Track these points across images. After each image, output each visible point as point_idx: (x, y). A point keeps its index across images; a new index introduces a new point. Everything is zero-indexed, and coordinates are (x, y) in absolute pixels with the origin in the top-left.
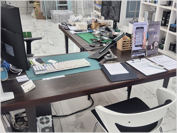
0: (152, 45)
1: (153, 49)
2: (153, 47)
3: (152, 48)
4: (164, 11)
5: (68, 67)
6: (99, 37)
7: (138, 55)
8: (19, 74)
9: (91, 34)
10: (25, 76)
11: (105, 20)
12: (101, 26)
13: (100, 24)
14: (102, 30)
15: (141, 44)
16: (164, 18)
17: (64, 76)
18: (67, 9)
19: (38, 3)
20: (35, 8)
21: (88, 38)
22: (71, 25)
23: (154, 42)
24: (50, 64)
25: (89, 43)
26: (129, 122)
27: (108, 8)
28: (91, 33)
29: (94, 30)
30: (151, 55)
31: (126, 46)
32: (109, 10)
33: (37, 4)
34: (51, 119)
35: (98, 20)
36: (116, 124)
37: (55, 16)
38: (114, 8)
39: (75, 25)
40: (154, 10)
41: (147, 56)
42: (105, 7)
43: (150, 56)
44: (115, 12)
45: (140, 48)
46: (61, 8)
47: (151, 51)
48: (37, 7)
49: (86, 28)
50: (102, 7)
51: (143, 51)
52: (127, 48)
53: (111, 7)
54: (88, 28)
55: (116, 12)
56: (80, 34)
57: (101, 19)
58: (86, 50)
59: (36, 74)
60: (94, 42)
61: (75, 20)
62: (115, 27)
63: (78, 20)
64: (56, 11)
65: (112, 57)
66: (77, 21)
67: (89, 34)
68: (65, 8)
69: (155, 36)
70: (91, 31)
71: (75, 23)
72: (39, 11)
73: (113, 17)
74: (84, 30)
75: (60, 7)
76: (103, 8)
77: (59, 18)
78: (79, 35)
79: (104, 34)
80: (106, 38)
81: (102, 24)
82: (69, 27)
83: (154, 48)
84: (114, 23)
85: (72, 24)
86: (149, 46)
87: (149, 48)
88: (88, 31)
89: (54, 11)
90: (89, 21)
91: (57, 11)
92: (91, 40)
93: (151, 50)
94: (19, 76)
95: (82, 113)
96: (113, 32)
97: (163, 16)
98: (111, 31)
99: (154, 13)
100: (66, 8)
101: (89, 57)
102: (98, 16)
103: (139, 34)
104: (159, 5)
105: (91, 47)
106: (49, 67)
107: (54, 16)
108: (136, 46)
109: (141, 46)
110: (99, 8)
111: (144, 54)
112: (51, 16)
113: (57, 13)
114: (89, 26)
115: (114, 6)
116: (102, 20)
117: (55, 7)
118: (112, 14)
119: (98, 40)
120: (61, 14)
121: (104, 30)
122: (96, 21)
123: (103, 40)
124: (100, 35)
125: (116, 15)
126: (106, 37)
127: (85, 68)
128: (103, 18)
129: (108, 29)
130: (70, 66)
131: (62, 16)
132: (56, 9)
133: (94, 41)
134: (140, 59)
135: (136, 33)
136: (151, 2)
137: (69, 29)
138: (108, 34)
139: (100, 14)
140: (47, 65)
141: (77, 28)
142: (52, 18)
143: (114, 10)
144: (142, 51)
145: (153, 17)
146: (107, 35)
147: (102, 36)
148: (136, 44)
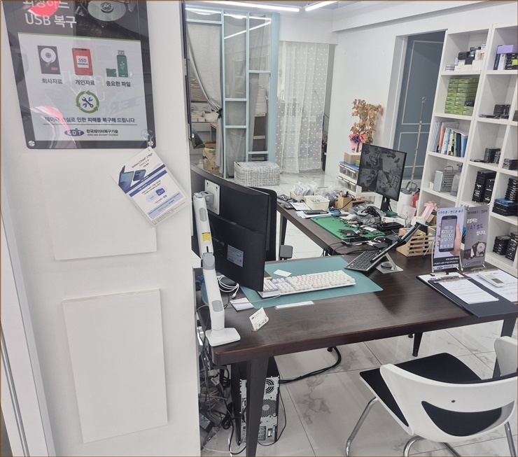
0: (472, 250)
1: (475, 256)
2: (475, 253)
3: (472, 254)
4: (479, 173)
5: (316, 285)
6: (355, 226)
7: (444, 267)
8: (234, 295)
9: (338, 220)
10: (245, 300)
11: (362, 191)
12: (356, 204)
13: (353, 200)
14: (359, 213)
15: (452, 247)
16: (479, 186)
17: (311, 303)
18: (266, 160)
19: (212, 150)
20: (204, 158)
21: (335, 227)
22: (295, 201)
23: (477, 244)
24: (282, 279)
25: (340, 239)
26: (453, 401)
27: (373, 173)
28: (338, 216)
29: (343, 212)
30: (472, 267)
31: (416, 248)
32: (377, 177)
33: (210, 152)
34: (276, 385)
35: (351, 192)
36: (425, 404)
37: (244, 174)
38: (387, 174)
39: (303, 201)
40: (456, 168)
41: (462, 269)
42: (367, 171)
43: (468, 269)
44: (389, 182)
45: (448, 254)
46: (254, 158)
47: (470, 261)
48: (210, 156)
49: (325, 207)
50: (360, 170)
51: (455, 260)
52: (417, 252)
53: (381, 172)
54: (330, 206)
55: (392, 183)
56: (317, 218)
57: (355, 191)
58: (338, 252)
59: (263, 297)
60: (348, 237)
61: (303, 192)
62: (385, 207)
63: (309, 191)
64: (245, 163)
65: (392, 269)
66: (308, 193)
67: (333, 218)
68: (263, 159)
69: (478, 233)
70: (336, 213)
71: (305, 196)
72: (212, 164)
73: (384, 190)
74: (322, 211)
75: (253, 156)
76: (362, 172)
77: (250, 177)
78: (315, 220)
79: (364, 221)
80: (372, 230)
81: (357, 201)
82: (294, 205)
83: (477, 255)
84: (383, 199)
85: (298, 198)
86: (467, 250)
87: (466, 254)
88: (330, 214)
89: (241, 163)
90: (330, 193)
91: (247, 163)
92: (342, 232)
93: (471, 258)
94: (234, 298)
95: (319, 377)
96: (383, 217)
97: (478, 182)
98: (379, 215)
99: (456, 176)
100: (265, 158)
101: (349, 267)
102: (349, 185)
103: (447, 227)
104: (469, 159)
105: (346, 247)
106: (284, 284)
107: (241, 174)
108: (441, 250)
109: (451, 250)
110: (354, 170)
111: (456, 266)
112: (235, 174)
113: (248, 169)
114: (332, 204)
115: (388, 171)
116: (357, 193)
117: (243, 156)
118: (382, 184)
119: (357, 232)
120: (256, 170)
121: (364, 214)
122: (347, 195)
123: (365, 232)
124: (356, 222)
125: (391, 187)
126: (370, 226)
127: (346, 289)
128: (359, 188)
129: (372, 211)
130: (320, 284)
131: (256, 173)
132: (245, 161)
133: (348, 235)
134: (447, 274)
135: (441, 227)
136: (449, 154)
137: (294, 208)
138: (373, 220)
139: (356, 182)
140: (278, 280)
141: (308, 205)
142: (235, 176)
143: (387, 177)
144: (453, 260)
145: (454, 181)
146: (370, 222)
147: (361, 224)
148: (441, 247)
